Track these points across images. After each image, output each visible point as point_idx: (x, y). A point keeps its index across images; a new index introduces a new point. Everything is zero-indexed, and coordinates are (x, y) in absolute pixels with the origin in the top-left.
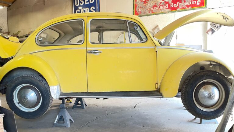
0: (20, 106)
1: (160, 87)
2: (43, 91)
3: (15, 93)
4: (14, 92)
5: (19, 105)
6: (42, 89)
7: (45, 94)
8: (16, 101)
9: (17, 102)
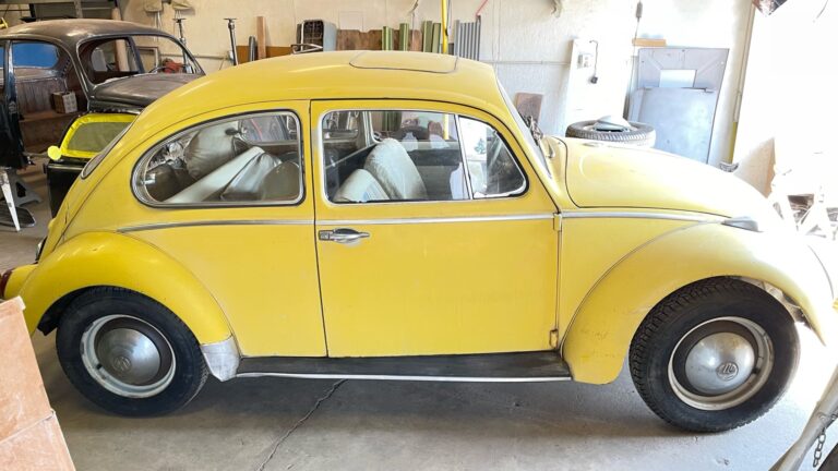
0: (104, 378)
1: (565, 339)
2: (183, 343)
3: (89, 338)
4: (86, 335)
5: (100, 373)
6: (179, 336)
7: (187, 351)
8: (90, 359)
9: (93, 364)
